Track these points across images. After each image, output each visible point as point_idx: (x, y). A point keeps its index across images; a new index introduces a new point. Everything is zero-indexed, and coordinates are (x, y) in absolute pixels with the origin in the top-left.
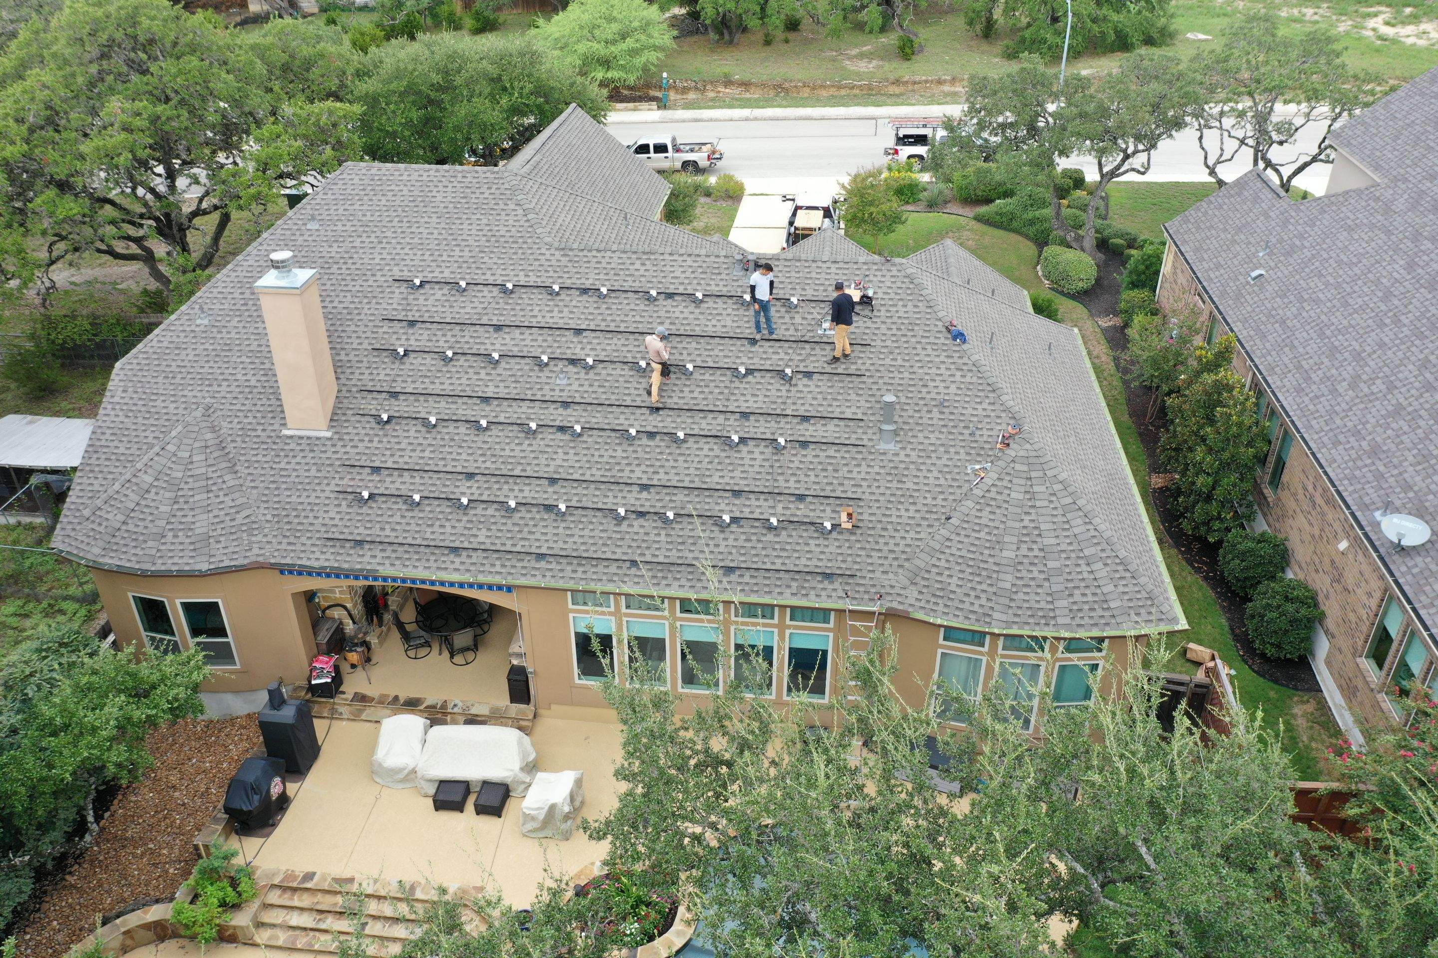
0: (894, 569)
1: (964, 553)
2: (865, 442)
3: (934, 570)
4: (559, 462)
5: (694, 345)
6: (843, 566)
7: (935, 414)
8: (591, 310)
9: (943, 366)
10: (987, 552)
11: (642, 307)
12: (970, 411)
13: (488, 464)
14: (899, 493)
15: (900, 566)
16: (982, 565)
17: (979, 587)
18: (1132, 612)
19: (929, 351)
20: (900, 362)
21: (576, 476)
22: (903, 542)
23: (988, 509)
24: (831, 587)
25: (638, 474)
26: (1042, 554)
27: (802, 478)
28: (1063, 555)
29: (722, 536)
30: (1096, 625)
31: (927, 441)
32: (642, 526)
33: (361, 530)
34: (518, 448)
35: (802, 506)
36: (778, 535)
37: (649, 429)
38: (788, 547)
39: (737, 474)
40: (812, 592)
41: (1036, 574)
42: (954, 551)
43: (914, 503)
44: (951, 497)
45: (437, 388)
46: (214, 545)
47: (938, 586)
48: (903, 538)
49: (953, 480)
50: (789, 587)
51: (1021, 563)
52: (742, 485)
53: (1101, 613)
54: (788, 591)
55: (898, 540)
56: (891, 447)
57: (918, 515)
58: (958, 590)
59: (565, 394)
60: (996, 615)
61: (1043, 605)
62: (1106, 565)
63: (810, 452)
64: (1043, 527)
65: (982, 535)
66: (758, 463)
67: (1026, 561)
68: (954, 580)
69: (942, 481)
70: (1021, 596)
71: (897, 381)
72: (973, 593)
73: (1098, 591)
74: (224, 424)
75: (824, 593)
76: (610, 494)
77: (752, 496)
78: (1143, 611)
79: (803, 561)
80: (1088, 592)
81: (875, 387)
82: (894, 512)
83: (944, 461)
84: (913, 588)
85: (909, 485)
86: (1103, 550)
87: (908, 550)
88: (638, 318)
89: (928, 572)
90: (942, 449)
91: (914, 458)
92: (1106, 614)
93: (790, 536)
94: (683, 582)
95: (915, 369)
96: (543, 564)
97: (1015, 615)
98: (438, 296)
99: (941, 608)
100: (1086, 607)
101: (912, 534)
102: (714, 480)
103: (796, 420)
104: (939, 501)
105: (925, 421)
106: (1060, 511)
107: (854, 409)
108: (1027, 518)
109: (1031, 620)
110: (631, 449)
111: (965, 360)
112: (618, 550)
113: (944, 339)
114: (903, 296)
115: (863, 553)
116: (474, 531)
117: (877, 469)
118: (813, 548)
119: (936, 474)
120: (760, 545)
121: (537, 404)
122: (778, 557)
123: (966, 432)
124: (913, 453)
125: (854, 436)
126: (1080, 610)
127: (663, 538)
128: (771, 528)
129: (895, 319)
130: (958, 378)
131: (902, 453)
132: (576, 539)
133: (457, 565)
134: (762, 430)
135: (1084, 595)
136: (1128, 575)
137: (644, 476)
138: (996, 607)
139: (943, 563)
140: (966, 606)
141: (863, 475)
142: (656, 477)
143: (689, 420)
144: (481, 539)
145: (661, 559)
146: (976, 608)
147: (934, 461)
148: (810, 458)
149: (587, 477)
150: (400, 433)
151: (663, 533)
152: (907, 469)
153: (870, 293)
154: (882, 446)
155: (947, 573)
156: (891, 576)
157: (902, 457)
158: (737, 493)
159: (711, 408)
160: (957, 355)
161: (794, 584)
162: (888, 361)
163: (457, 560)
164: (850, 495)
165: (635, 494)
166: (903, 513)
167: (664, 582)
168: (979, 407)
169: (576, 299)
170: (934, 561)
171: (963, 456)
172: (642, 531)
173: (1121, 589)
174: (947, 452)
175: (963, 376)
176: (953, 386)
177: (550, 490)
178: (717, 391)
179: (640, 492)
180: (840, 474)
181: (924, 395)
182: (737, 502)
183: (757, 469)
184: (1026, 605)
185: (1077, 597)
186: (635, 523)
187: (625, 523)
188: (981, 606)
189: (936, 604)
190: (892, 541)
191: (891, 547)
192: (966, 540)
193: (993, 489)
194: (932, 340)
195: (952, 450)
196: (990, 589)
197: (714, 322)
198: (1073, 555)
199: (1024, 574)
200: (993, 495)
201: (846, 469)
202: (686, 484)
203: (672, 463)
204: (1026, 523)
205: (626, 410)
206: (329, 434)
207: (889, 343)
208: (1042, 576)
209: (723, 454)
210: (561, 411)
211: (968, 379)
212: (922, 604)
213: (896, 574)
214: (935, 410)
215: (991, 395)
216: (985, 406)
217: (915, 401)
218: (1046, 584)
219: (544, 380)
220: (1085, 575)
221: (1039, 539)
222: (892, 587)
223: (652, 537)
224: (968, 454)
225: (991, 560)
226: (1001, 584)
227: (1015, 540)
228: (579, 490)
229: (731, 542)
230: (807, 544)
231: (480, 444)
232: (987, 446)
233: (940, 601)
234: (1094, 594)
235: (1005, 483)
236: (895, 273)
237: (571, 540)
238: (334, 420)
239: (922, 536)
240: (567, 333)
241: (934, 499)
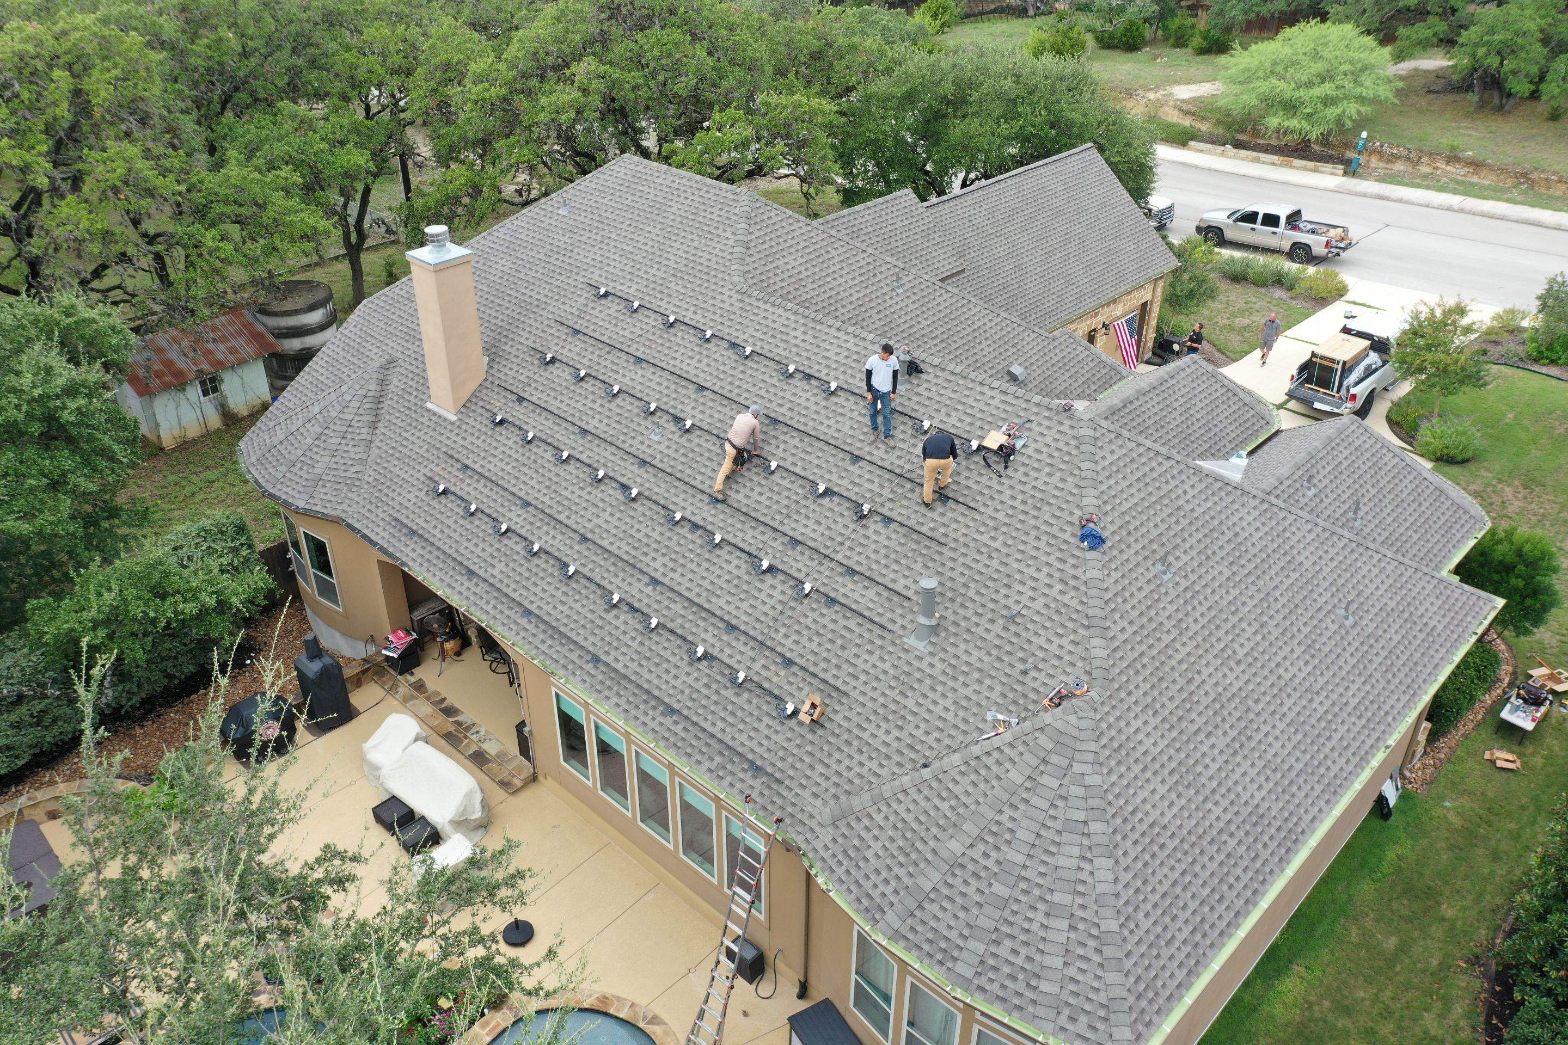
0: (827, 796)
1: (909, 818)
2: (896, 628)
3: (866, 821)
4: (600, 521)
5: (796, 441)
6: (779, 764)
7: (997, 628)
8: (726, 368)
9: (1046, 570)
10: (934, 830)
11: (774, 381)
12: (1042, 641)
13: (546, 499)
14: (893, 707)
15: (836, 797)
16: (919, 845)
17: (896, 869)
18: (1066, 1012)
19: (1041, 544)
20: (997, 544)
21: (605, 543)
22: (857, 769)
23: (973, 777)
24: (750, 782)
25: (657, 565)
26: (995, 869)
27: (804, 641)
28: (1023, 885)
29: (687, 669)
30: (1004, 1000)
31: (965, 658)
32: (626, 623)
33: (421, 522)
34: (578, 492)
35: (782, 673)
36: (738, 695)
37: (697, 519)
38: (739, 714)
39: (744, 606)
40: (729, 779)
41: (971, 891)
42: (901, 809)
43: (901, 728)
44: (947, 741)
45: (553, 405)
46: (319, 489)
47: (856, 842)
48: (861, 764)
49: (965, 721)
50: (711, 759)
51: (962, 866)
52: (742, 621)
53: (1021, 987)
54: (707, 764)
55: (853, 764)
56: (919, 645)
57: (895, 745)
58: (873, 861)
59: (649, 451)
60: (890, 916)
61: (953, 935)
62: (1072, 928)
63: (830, 613)
64: (1020, 834)
65: (944, 806)
66: (771, 602)
67: (971, 867)
68: (877, 846)
69: (949, 716)
70: (934, 908)
71: (979, 567)
72: (884, 874)
73: (1038, 958)
74: (395, 381)
75: (739, 785)
76: (621, 575)
77: (743, 638)
78: (1083, 1019)
79: (743, 738)
80: (1023, 951)
81: (950, 564)
82: (871, 728)
83: (969, 692)
84: (831, 830)
85: (910, 703)
86: (1083, 907)
87: (857, 781)
88: (762, 393)
89: (859, 820)
90: (976, 675)
91: (936, 672)
92: (1029, 994)
93: (749, 702)
94: (622, 702)
95: (1009, 561)
96: (523, 621)
97: (913, 929)
98: (611, 311)
99: (840, 871)
100: (1007, 969)
101: (874, 765)
102: (719, 604)
103: (839, 569)
104: (930, 740)
105: (980, 631)
106: (1058, 825)
107: (909, 582)
108: (1009, 812)
109: (926, 947)
110: (668, 534)
111: (1078, 572)
112: (591, 639)
113: (1069, 535)
114: (1056, 462)
115: (807, 759)
116: (495, 562)
117: (887, 666)
118: (762, 727)
119: (948, 703)
120: (714, 698)
121: (621, 453)
122: (724, 720)
123: (1020, 666)
124: (939, 666)
125: (889, 615)
126: (995, 969)
127: (635, 644)
128: (733, 680)
129: (1027, 488)
130: (1054, 592)
131: (928, 659)
132: (565, 608)
133: (463, 589)
134: (800, 566)
135: (1015, 952)
136: (1096, 958)
137: (662, 570)
138: (898, 906)
139: (879, 818)
140: (867, 885)
141: (867, 667)
142: (671, 575)
143: (739, 526)
144: (496, 572)
145: (619, 666)
146: (875, 894)
147: (957, 685)
148: (825, 621)
149: (613, 549)
150: (502, 439)
151: (639, 639)
152: (920, 681)
153: (1019, 444)
154: (912, 641)
155: (876, 832)
156: (819, 803)
157: (924, 665)
158: (731, 628)
159: (767, 520)
160: (1072, 561)
161: (718, 759)
162: (985, 538)
163: (467, 584)
164: (838, 683)
165: (640, 585)
166: (881, 733)
167: (606, 693)
168: (1056, 640)
169: (719, 351)
170: (872, 811)
171: (995, 695)
172: (622, 627)
173: (1072, 971)
174: (980, 681)
175: (1062, 592)
176: (1042, 600)
177: (577, 547)
178: (785, 502)
179: (647, 585)
180: (844, 654)
181: (998, 597)
182: (725, 638)
183: (766, 609)
184: (933, 923)
185: (1003, 951)
186: (622, 617)
187: (615, 612)
188: (883, 895)
189: (840, 863)
190: (847, 762)
191: (841, 768)
192: (923, 803)
193: (996, 755)
194: (1054, 531)
195: (988, 682)
196: (907, 880)
197: (831, 422)
198: (1036, 892)
199: (958, 882)
200: (989, 761)
201: (855, 650)
202: (691, 595)
203: (693, 566)
204: (1003, 818)
205: (690, 491)
206: (453, 418)
207: (1000, 516)
208: (977, 898)
209: (746, 578)
210: (635, 468)
211: (1066, 599)
212: (826, 855)
213: (825, 803)
214: (1001, 622)
215: (1082, 631)
216: (1065, 642)
217: (984, 600)
218: (975, 911)
219: (641, 429)
220: (1035, 927)
221: (1004, 848)
222: (811, 817)
223: (626, 639)
224: (1003, 695)
225: (932, 843)
226: (921, 881)
227: (975, 832)
228: (598, 559)
229: (690, 680)
230: (759, 720)
231: (552, 475)
232: (1033, 696)
233: (845, 862)
234: (1029, 959)
235: (1013, 754)
236: (1065, 428)
237: (560, 608)
238: (465, 407)
239: (882, 772)
240: (691, 386)
241: (927, 733)
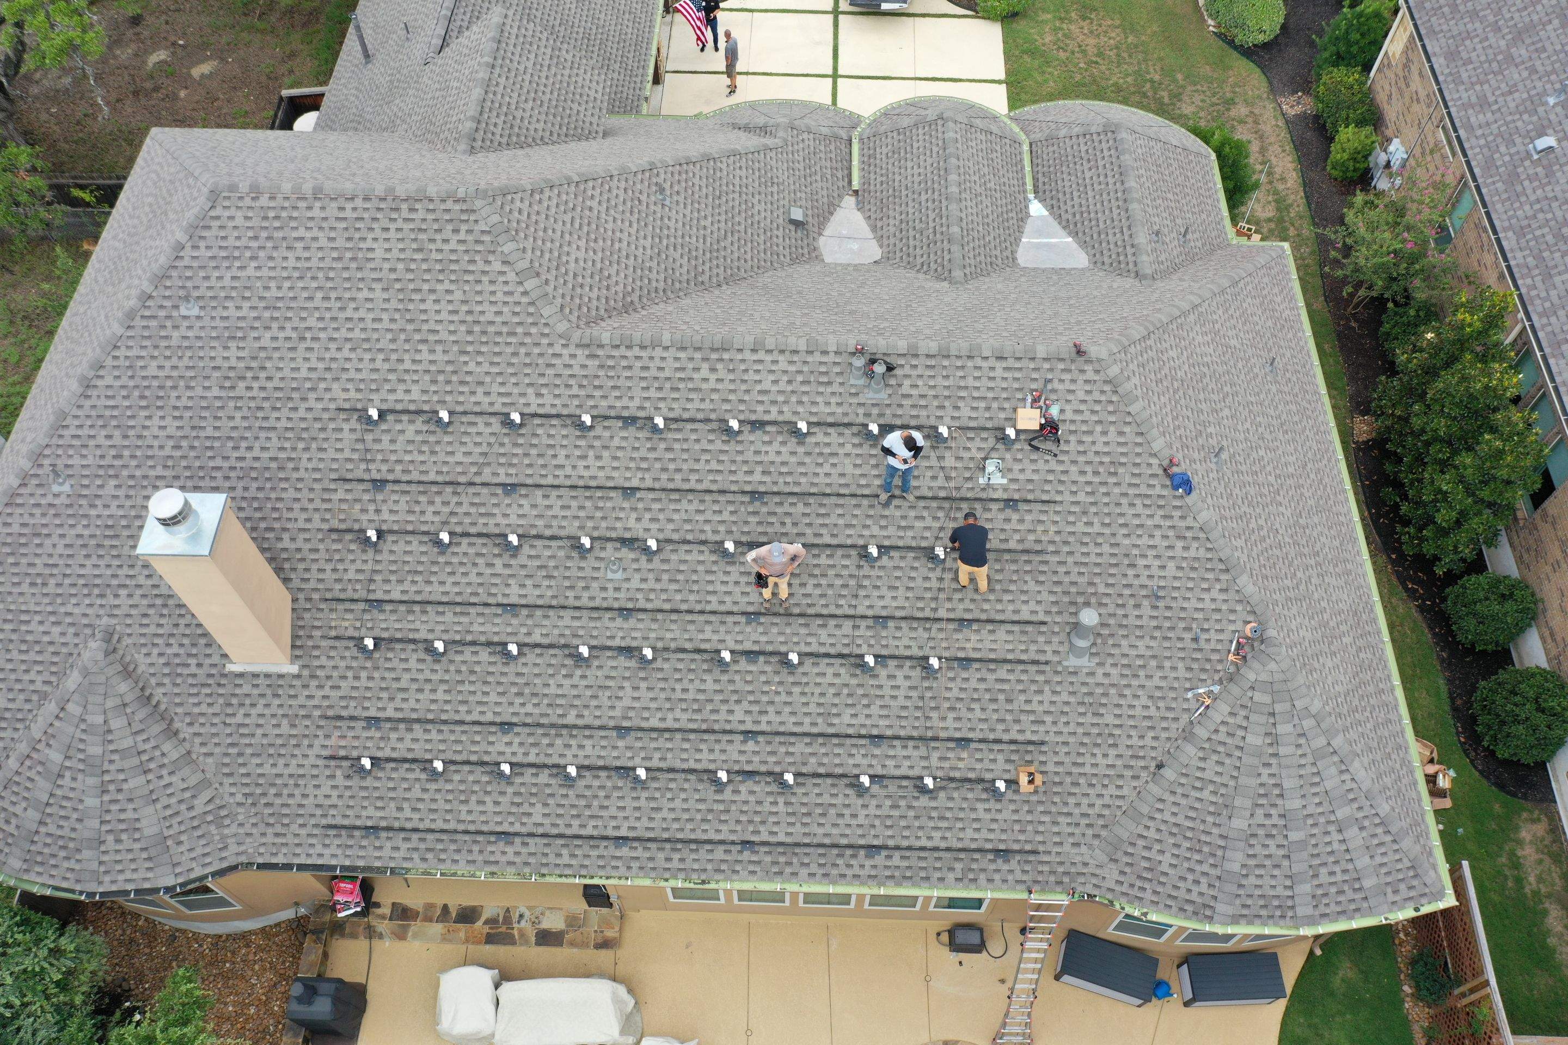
0: (1089, 839)
1: (1180, 820)
2: (1049, 656)
3: (1141, 843)
4: (627, 702)
5: (800, 508)
6: (1022, 837)
7: (1146, 610)
8: (643, 453)
9: (1158, 533)
10: (1210, 819)
11: (719, 445)
12: (1194, 603)
13: (529, 708)
14: (1095, 731)
15: (1096, 836)
16: (1204, 838)
17: (1198, 868)
18: (1389, 890)
19: (1139, 509)
20: (1097, 528)
21: (654, 722)
22: (1099, 802)
23: (1215, 757)
24: (1006, 867)
25: (739, 715)
26: (1282, 822)
27: (964, 713)
28: (1310, 821)
29: (860, 802)
30: (1344, 912)
31: (1133, 652)
32: (752, 792)
33: (371, 811)
34: (567, 682)
35: (965, 755)
36: (935, 798)
37: (748, 646)
38: (948, 814)
39: (874, 710)
40: (982, 876)
41: (1273, 849)
42: (1167, 816)
43: (1115, 745)
44: (1164, 735)
45: (434, 591)
46: (175, 849)
47: (1146, 864)
48: (1100, 796)
49: (1169, 709)
50: (951, 869)
51: (1254, 835)
52: (883, 727)
53: (1350, 895)
54: (951, 876)
55: (1093, 799)
56: (1085, 662)
57: (1119, 763)
58: (1171, 871)
59: (622, 595)
60: (1220, 908)
61: (1280, 891)
62: (1362, 828)
63: (973, 674)
64: (1287, 784)
65: (1205, 794)
66: (901, 693)
67: (1261, 832)
68: (1167, 859)
69: (1152, 712)
70: (1252, 880)
71: (1093, 559)
72: (1190, 877)
73: (1350, 866)
74: (140, 658)
75: (997, 877)
76: (703, 746)
77: (896, 743)
78: (1402, 887)
79: (969, 833)
80: (1337, 869)
81: (1062, 569)
82: (1088, 759)
83: (1156, 681)
84: (1112, 866)
85: (1109, 719)
86: (1360, 808)
87: (1106, 812)
88: (714, 465)
89: (1133, 844)
90: (1153, 663)
91: (1115, 679)
92: (1358, 896)
93: (951, 799)
94: (814, 868)
95: (1119, 539)
96: (625, 851)
97: (1244, 906)
98: (410, 434)
99: (1148, 895)
100: (1333, 890)
101: (1112, 790)
102: (844, 722)
103: (951, 626)
104: (1148, 741)
105: (1131, 621)
106: (1310, 759)
107: (1032, 606)
108: (1265, 771)
109: (1264, 912)
110: (725, 678)
111: (1189, 522)
112: (724, 828)
113: (1160, 488)
114: (1103, 416)
115: (1046, 819)
116: (526, 808)
117: (1065, 697)
118: (981, 814)
119: (1144, 700)
120: (911, 813)
121: (585, 613)
122: (936, 828)
123: (1188, 636)
124: (1114, 672)
125: (1033, 648)
126: (1326, 895)
127: (781, 808)
128: (923, 790)
129: (1090, 456)
130: (1178, 552)
131: (1100, 671)
132: (665, 813)
133: (510, 857)
134: (906, 641)
135: (1332, 873)
136: (1388, 838)
137: (748, 719)
138: (1220, 896)
139: (1152, 834)
140: (1182, 894)
141: (1046, 706)
142: (764, 719)
143: (803, 631)
144: (537, 818)
145: (781, 838)
146: (1194, 896)
147: (1142, 681)
148: (973, 684)
149: (670, 724)
150: (395, 663)
151: (781, 800)
152: (1105, 695)
153: (1054, 411)
154: (1072, 662)
155: (1157, 847)
156: (1084, 849)
157: (1100, 678)
158: (877, 739)
159: (832, 610)
160: (1176, 514)
161: (958, 866)
162: (1080, 527)
163: (509, 850)
164: (1029, 736)
165: (737, 746)
166: (1099, 759)
167: (788, 870)
168: (1206, 596)
169: (620, 436)
170: (1141, 830)
171: (1182, 673)
172: (752, 799)
173: (1379, 860)
174: (1160, 667)
175: (1186, 548)
176: (1171, 565)
177: (621, 744)
178: (839, 582)
179: (744, 742)
180: (1015, 706)
181: (1130, 580)
182: (877, 752)
183: (901, 701)
184: (1258, 892)
185: (1324, 878)
186: (743, 788)
187: (729, 788)
188: (1201, 894)
189: (1142, 889)
190: (1085, 801)
191: (1084, 809)
192: (1183, 802)
193: (1223, 729)
194: (1143, 490)
195: (1167, 664)
196: (1213, 872)
197: (827, 468)
198: (1322, 820)
199: (1258, 850)
200: (1221, 737)
201: (1022, 698)
202: (806, 728)
203: (783, 698)
204: (1264, 779)
205: (712, 618)
206: (294, 669)
207: (1081, 497)
208: (1282, 852)
209: (854, 681)
210: (619, 622)
211: (1192, 553)
212: (1124, 889)
213: (1090, 847)
214: (1146, 603)
215: (1224, 577)
216: (1215, 594)
217: (1118, 589)
218: (1286, 863)
219: (588, 573)
220: (1336, 846)
221: (1279, 802)
222: (1086, 864)
223: (767, 807)
224: (1189, 669)
225: (1215, 831)
226: (1228, 866)
227: (1248, 803)
228: (661, 743)
229: (872, 810)
230: (974, 810)
231: (512, 678)
232: (1215, 657)
233: (1147, 885)
234: (1345, 871)
235: (1239, 720)
236: (1090, 375)
237: (658, 816)
238: (297, 646)
239: (1125, 791)
240: (612, 494)
241: (1142, 737)
